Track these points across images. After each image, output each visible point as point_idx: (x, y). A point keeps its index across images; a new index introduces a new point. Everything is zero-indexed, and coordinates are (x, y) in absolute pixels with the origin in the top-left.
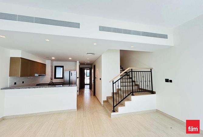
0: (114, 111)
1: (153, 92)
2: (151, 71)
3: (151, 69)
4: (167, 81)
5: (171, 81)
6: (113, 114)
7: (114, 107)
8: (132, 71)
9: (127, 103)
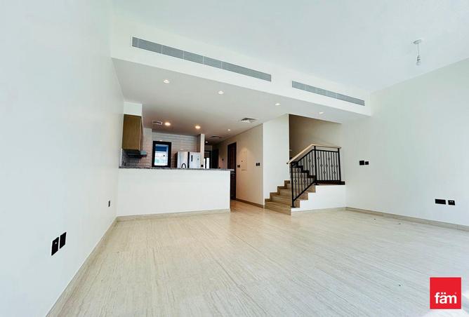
0: (293, 207)
1: (340, 183)
2: (338, 152)
3: (339, 149)
4: (362, 163)
5: (367, 163)
6: (293, 210)
7: (293, 200)
8: (315, 150)
9: (310, 195)
